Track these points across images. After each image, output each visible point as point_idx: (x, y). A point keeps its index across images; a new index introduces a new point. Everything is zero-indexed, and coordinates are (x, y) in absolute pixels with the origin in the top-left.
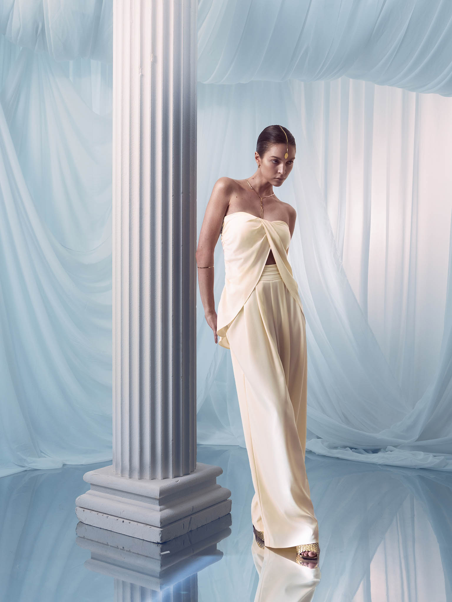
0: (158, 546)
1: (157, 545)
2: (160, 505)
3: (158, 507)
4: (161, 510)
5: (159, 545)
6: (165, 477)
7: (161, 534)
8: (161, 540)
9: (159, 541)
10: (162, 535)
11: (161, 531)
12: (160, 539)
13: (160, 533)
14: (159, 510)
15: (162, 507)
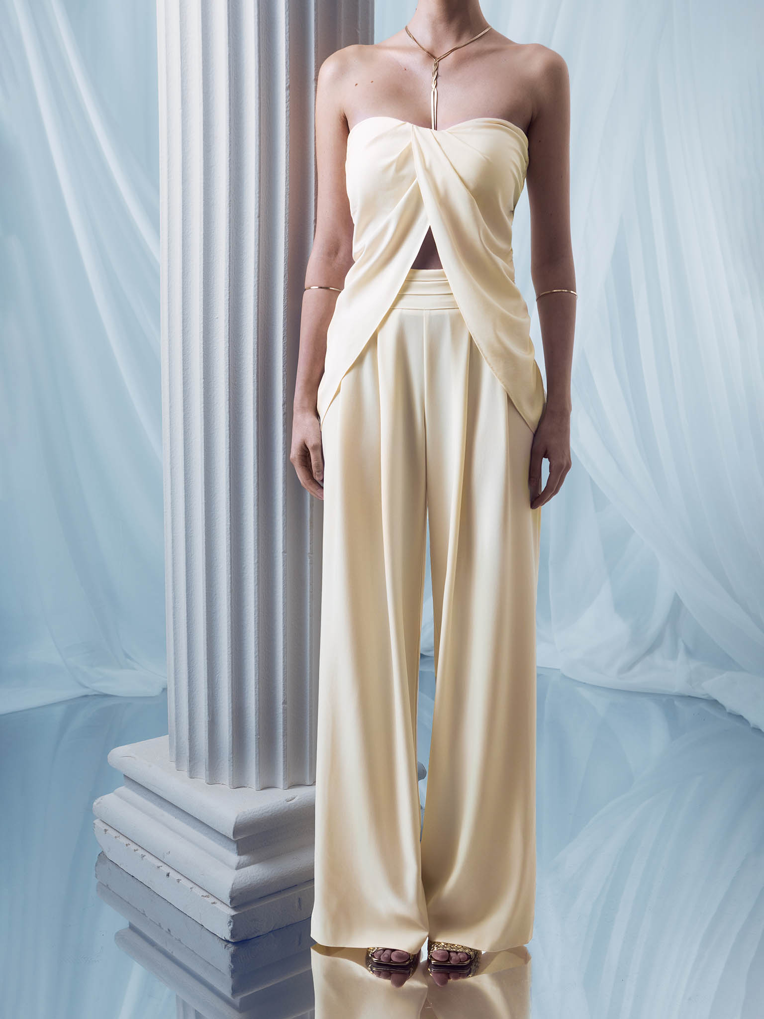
0: (227, 948)
1: (226, 946)
2: (239, 854)
3: (234, 858)
4: (239, 867)
5: (230, 945)
6: (267, 786)
7: (232, 924)
8: (233, 936)
9: (228, 938)
10: (234, 926)
11: (233, 917)
12: (230, 934)
13: (229, 921)
14: (235, 865)
15: (244, 858)
